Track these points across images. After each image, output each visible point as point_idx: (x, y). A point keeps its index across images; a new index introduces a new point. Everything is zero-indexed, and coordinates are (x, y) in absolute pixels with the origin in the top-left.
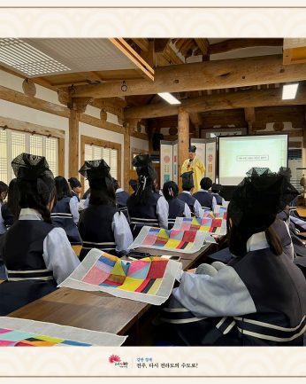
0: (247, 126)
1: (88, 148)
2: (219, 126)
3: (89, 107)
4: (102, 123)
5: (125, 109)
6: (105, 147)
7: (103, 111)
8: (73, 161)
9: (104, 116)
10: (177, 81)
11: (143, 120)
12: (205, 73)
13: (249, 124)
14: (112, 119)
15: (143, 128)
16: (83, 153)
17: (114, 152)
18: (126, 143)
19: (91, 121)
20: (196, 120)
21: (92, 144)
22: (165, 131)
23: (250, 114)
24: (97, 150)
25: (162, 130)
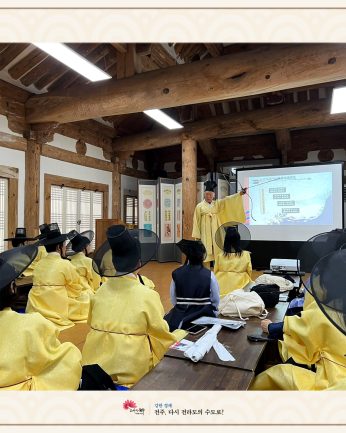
0: (280, 157)
1: (55, 191)
2: (242, 158)
3: (57, 136)
4: (79, 158)
5: (114, 140)
6: (84, 189)
7: (79, 142)
9: (82, 149)
10: (166, 91)
11: (136, 152)
12: (207, 76)
13: (283, 152)
14: (94, 152)
15: (141, 164)
16: (48, 198)
17: (98, 196)
19: (61, 155)
20: (208, 150)
21: (62, 186)
23: (284, 139)
24: (71, 193)
25: (166, 165)
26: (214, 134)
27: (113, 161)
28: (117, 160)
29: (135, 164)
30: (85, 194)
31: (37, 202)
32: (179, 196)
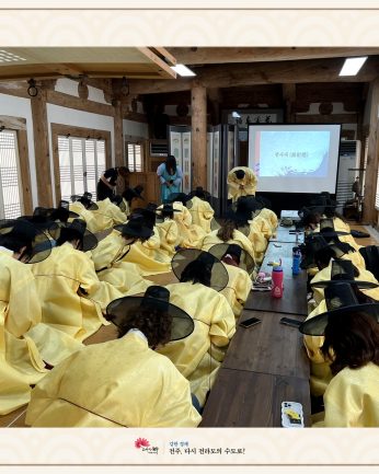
0: (284, 107)
1: (63, 142)
4: (82, 103)
6: (88, 138)
7: (81, 85)
8: (42, 164)
9: (84, 92)
10: (194, 49)
11: (140, 95)
13: (288, 103)
14: (96, 95)
15: (140, 105)
16: (56, 150)
17: (101, 144)
18: (118, 130)
19: (65, 101)
21: (68, 135)
22: (171, 110)
23: (289, 91)
24: (77, 142)
25: (167, 107)
26: (225, 84)
27: (114, 104)
28: (119, 103)
29: (135, 107)
30: (89, 143)
31: (48, 155)
32: (188, 146)
